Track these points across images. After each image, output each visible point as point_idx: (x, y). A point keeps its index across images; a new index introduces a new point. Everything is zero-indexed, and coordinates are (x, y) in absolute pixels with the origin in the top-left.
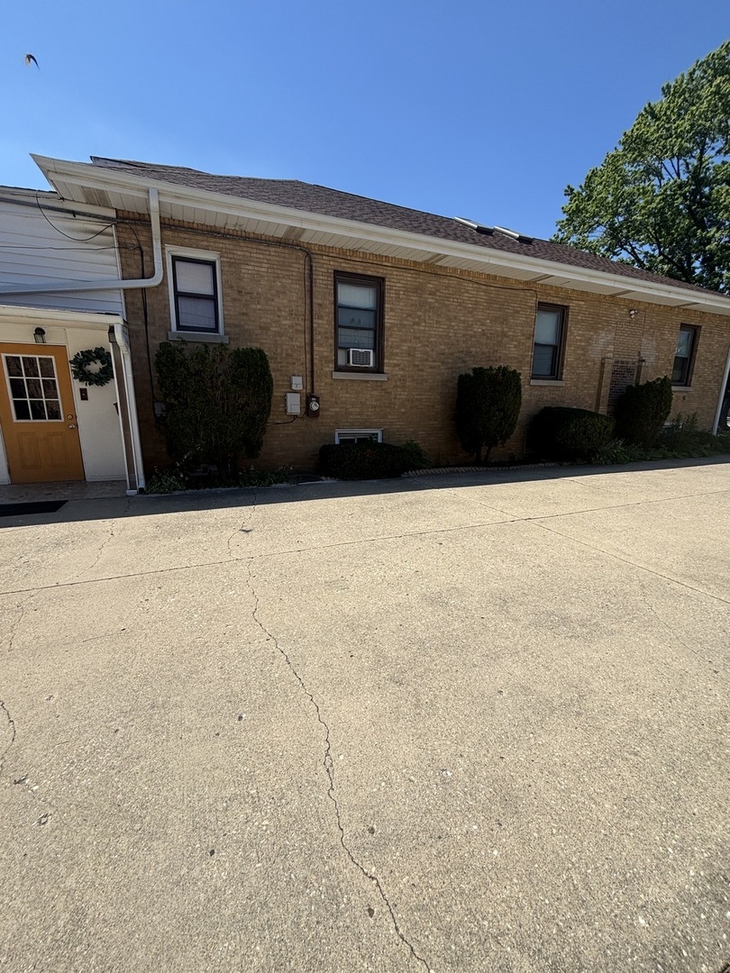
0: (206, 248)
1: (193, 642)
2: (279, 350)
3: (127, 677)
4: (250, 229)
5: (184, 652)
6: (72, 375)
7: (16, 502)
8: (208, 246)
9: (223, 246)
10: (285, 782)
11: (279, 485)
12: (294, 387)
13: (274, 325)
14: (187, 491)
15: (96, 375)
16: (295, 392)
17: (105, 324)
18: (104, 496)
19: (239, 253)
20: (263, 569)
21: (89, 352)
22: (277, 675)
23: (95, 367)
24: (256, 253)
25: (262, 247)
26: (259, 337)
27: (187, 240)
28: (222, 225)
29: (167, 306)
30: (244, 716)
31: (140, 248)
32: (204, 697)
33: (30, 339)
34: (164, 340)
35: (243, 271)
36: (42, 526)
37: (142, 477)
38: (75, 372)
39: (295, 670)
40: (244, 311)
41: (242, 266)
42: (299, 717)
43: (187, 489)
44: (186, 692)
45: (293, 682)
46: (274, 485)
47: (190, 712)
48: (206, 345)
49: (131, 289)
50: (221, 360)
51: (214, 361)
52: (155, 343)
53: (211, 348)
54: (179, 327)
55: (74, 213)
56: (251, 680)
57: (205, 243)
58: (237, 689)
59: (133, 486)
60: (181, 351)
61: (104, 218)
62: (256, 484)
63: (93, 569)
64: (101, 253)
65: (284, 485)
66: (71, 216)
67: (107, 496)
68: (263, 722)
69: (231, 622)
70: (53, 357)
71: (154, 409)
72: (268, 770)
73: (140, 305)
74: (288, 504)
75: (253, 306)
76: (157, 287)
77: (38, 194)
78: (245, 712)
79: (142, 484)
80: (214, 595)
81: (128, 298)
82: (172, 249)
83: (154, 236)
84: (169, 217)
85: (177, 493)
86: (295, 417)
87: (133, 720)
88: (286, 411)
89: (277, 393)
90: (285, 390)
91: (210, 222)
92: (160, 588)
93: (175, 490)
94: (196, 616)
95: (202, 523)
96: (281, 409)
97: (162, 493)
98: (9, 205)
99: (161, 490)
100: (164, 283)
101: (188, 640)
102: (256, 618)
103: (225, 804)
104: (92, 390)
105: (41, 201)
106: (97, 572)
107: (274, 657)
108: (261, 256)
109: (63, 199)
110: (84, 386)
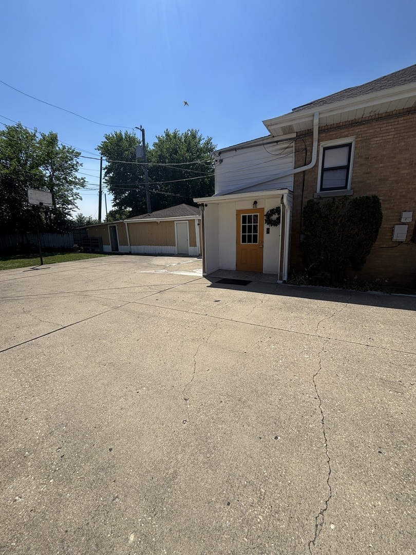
0: (347, 136)
1: (273, 376)
2: (394, 194)
3: (236, 377)
4: (382, 111)
5: (266, 380)
6: (265, 222)
7: (235, 279)
8: (348, 134)
9: (359, 130)
10: (283, 503)
11: (374, 292)
12: (403, 220)
13: (392, 176)
14: (309, 286)
15: (274, 221)
16: (404, 224)
17: (280, 194)
18: (267, 281)
19: (371, 131)
20: (334, 349)
21: (273, 210)
22: (311, 426)
23: (274, 217)
24: (386, 126)
25: (392, 121)
26: (378, 187)
27: (334, 136)
28: (361, 116)
29: (317, 178)
30: (279, 438)
31: (306, 149)
32: (263, 411)
33: (251, 207)
34: (311, 198)
35: (372, 143)
36: (238, 291)
37: (286, 274)
38: (266, 220)
39: (326, 431)
40: (369, 170)
41: (372, 140)
42: (313, 467)
43: (309, 285)
44: (256, 403)
45: (320, 438)
46: (369, 291)
47: (253, 415)
48: (334, 198)
49: (298, 173)
50: (343, 207)
51: (337, 208)
52: (305, 201)
53: (337, 200)
54: (322, 189)
55: (277, 142)
56: (293, 418)
57: (346, 133)
58: (282, 418)
59: (281, 279)
60: (318, 204)
61: (290, 139)
62: (355, 289)
63: (247, 317)
64: (286, 158)
65: (379, 293)
66: (276, 144)
67: (269, 282)
68: (288, 451)
69: (298, 375)
70: (258, 214)
71: (300, 237)
72: (277, 485)
73: (301, 181)
74: (375, 307)
75: (376, 166)
76: (312, 168)
77: (262, 139)
78: (281, 437)
79: (285, 278)
80: (296, 353)
81: (296, 179)
82: (324, 144)
83: (314, 140)
84: (325, 125)
85: (302, 286)
86: (400, 243)
87: (229, 401)
88: (392, 238)
89: (385, 225)
90: (394, 223)
91: (351, 118)
92: (270, 338)
93: (302, 284)
94: (281, 361)
95: (309, 307)
96: (388, 237)
97: (294, 285)
98: (252, 148)
99: (295, 283)
100: (316, 165)
101: (271, 373)
102: (315, 379)
103: (246, 483)
104: (272, 229)
105: (264, 142)
106: (248, 319)
107: (314, 413)
108: (390, 127)
109: (274, 137)
110: (268, 227)
